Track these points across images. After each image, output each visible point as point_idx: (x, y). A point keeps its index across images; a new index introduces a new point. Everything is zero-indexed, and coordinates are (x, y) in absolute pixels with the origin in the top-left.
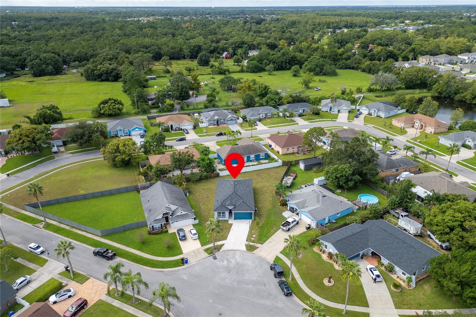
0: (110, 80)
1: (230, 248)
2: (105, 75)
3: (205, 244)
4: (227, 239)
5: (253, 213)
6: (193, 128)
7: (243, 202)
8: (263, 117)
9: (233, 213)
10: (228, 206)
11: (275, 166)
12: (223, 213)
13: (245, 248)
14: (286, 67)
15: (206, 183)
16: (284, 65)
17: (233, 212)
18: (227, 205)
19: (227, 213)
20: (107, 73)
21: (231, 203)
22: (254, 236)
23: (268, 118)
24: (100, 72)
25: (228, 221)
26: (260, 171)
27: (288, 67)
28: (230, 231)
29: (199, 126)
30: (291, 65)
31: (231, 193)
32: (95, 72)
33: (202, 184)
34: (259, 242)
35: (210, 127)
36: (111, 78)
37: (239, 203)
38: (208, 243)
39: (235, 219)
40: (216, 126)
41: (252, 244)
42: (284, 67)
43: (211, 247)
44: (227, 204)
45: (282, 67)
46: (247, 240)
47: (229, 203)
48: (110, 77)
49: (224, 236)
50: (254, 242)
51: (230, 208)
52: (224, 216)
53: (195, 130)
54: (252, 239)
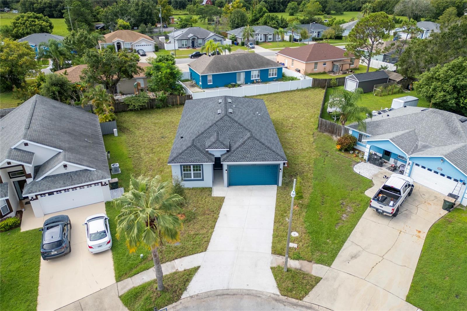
0: (55, 15)
1: (219, 286)
2: (48, 9)
3: (131, 269)
4: (209, 247)
5: (281, 167)
6: (154, 50)
7: (252, 137)
8: (261, 39)
9: (225, 168)
10: (209, 147)
11: (300, 88)
12: (198, 168)
13: (275, 284)
14: (279, 8)
15: (164, 114)
16: (277, 6)
17: (225, 165)
18: (207, 146)
19: (208, 168)
20: (50, 7)
21: (218, 139)
22: (295, 234)
23: (268, 42)
24: (41, 5)
25: (210, 190)
26: (273, 95)
27: (281, 9)
28: (216, 219)
29: (164, 49)
30: (285, 7)
31: (218, 117)
32: (35, 5)
33: (154, 116)
34: (317, 255)
35: (181, 49)
36: (56, 13)
37: (241, 141)
38: (143, 266)
39: (230, 184)
40: (190, 49)
41: (294, 264)
42: (277, 8)
43: (150, 284)
44: (208, 143)
45: (274, 8)
46: (276, 252)
47: (213, 140)
48: (54, 12)
49: (197, 238)
50: (298, 258)
51: (217, 153)
52: (200, 177)
53: (157, 52)
54: (291, 245)
